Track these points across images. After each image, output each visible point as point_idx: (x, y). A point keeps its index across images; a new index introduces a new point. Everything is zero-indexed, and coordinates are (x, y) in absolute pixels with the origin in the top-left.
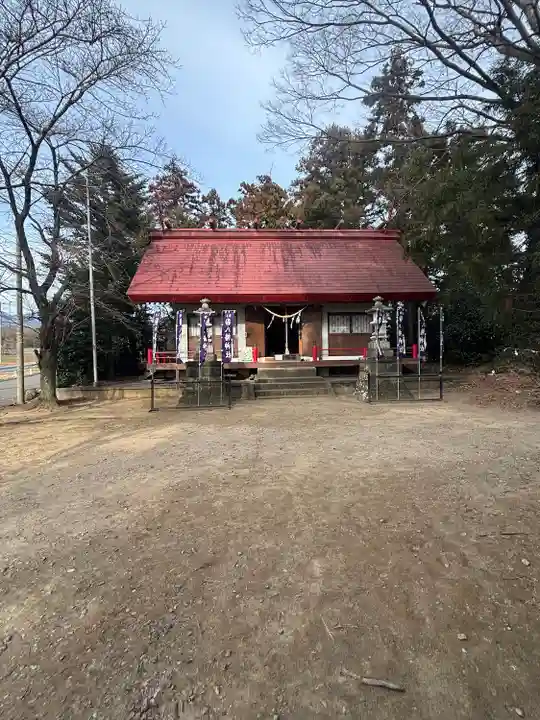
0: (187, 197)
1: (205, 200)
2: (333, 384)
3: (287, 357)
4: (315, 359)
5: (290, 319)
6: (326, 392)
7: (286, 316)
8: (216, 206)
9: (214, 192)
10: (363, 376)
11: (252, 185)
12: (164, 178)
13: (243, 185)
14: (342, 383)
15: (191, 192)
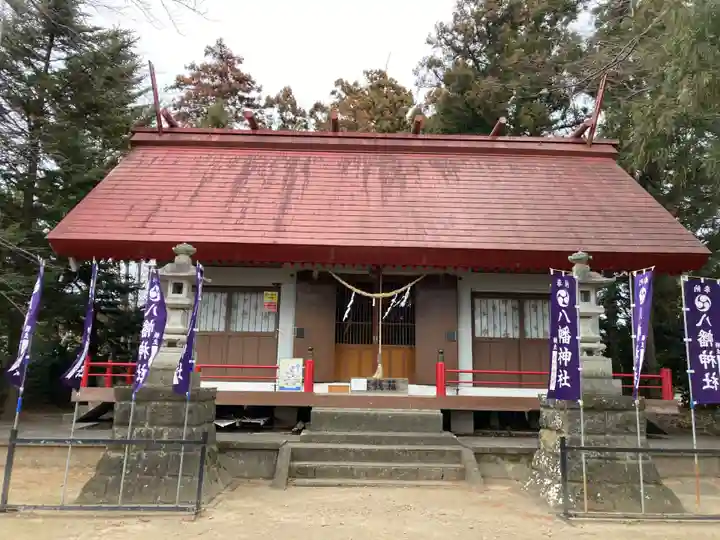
0: (242, 99)
1: (270, 103)
2: (479, 455)
3: (375, 385)
4: (441, 391)
5: (387, 301)
6: (462, 475)
7: (381, 295)
8: (290, 116)
9: (287, 93)
10: (549, 439)
11: (356, 84)
12: (205, 68)
13: (339, 82)
14: (501, 454)
15: (248, 91)
